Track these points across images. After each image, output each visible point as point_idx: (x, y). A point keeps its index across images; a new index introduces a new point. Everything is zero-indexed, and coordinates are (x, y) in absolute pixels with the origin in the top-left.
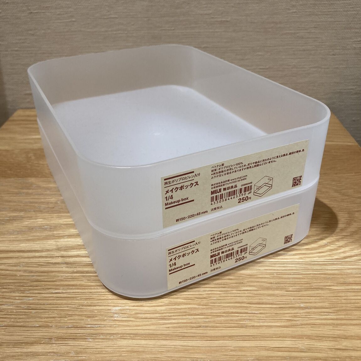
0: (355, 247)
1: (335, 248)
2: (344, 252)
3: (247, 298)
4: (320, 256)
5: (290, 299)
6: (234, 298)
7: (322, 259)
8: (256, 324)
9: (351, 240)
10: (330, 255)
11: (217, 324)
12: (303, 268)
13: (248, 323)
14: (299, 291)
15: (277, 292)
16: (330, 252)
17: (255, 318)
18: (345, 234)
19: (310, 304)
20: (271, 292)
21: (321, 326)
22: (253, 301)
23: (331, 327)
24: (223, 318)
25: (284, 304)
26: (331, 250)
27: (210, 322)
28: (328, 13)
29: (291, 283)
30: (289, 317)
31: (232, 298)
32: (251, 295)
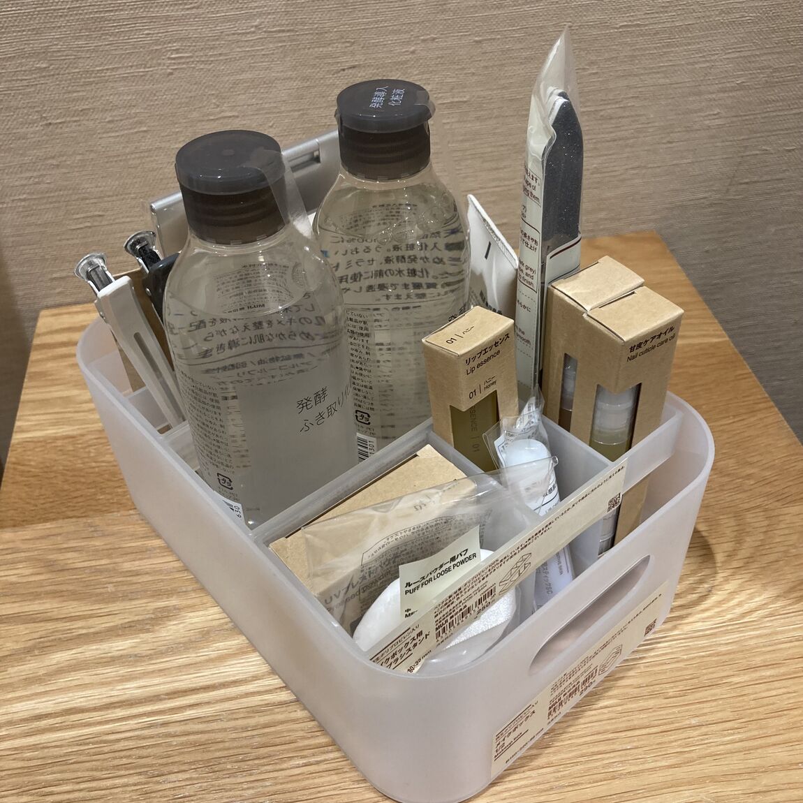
0: (755, 590)
1: (724, 597)
2: (740, 604)
3: (608, 721)
4: (703, 619)
5: (674, 713)
6: (590, 725)
7: (708, 624)
8: (633, 769)
9: (747, 577)
10: (719, 614)
11: (577, 780)
12: (683, 648)
13: (621, 769)
14: (683, 694)
15: (651, 703)
16: (718, 607)
17: (629, 758)
18: (735, 564)
19: (704, 717)
20: (643, 704)
21: (727, 755)
22: (621, 725)
23: (741, 756)
24: (582, 767)
25: (665, 724)
26: (720, 603)
27: (564, 776)
28: (659, 70)
29: (670, 680)
30: (680, 746)
31: (586, 726)
32: (613, 715)
